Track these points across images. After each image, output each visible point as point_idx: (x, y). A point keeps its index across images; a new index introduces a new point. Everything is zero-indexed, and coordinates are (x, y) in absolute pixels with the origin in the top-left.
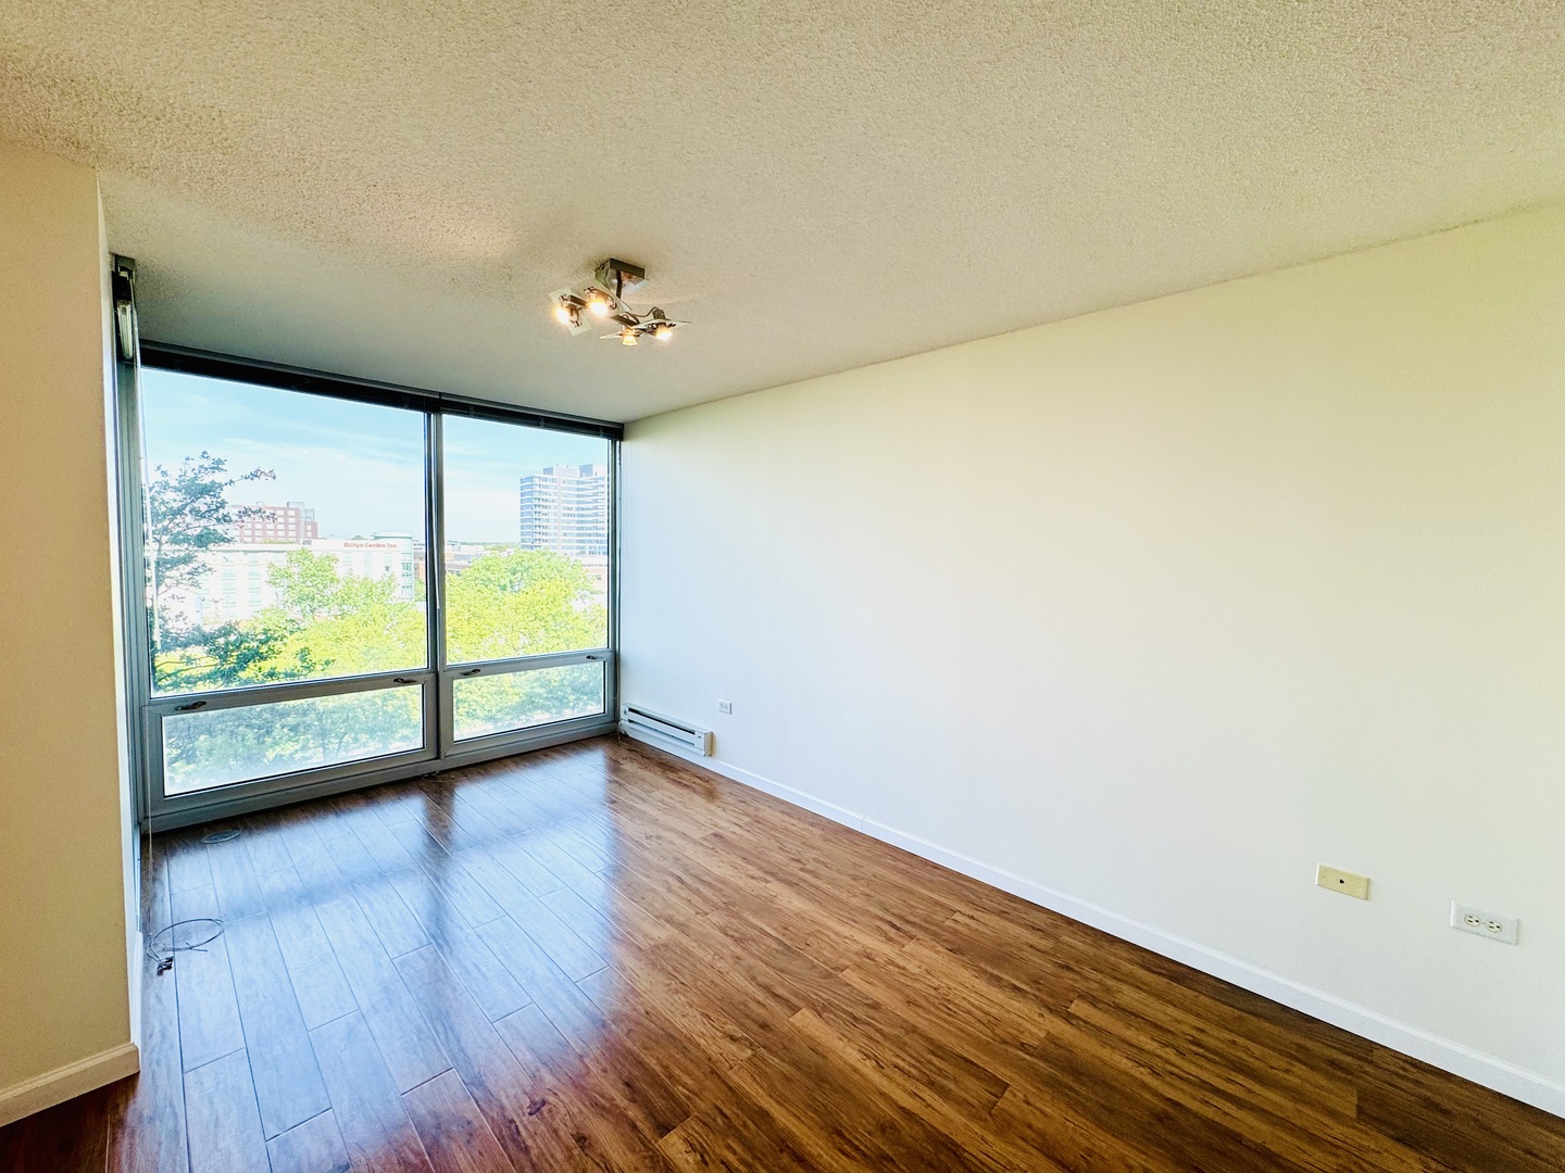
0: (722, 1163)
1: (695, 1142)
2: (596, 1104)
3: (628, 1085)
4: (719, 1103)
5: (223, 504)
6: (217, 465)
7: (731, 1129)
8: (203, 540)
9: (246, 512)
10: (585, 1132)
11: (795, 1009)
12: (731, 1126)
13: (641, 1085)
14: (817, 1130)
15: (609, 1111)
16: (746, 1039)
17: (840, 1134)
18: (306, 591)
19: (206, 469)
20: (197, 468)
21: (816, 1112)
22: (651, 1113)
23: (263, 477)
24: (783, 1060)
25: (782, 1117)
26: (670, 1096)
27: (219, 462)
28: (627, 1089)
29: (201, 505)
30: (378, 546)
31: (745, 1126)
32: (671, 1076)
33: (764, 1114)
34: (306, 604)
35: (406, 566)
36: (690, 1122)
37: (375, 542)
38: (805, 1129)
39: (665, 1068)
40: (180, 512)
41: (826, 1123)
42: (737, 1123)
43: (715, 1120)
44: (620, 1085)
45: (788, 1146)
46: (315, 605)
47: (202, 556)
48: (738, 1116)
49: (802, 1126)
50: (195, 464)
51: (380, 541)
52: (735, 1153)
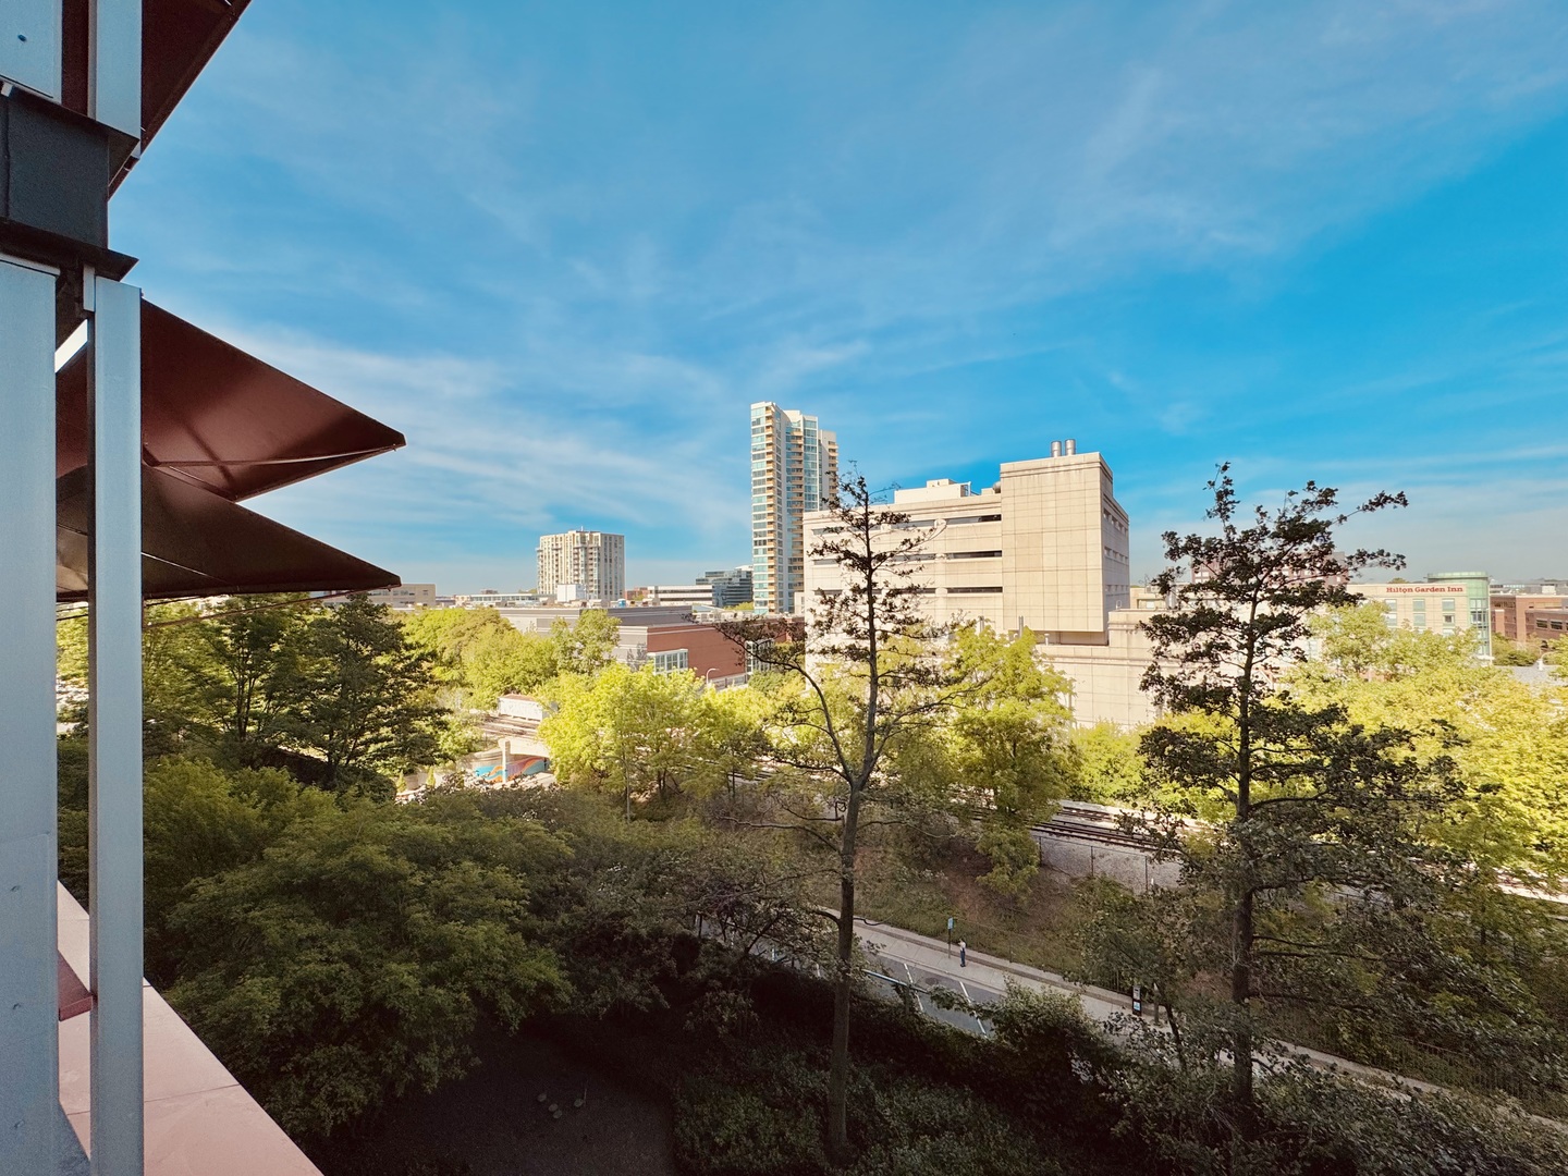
6: (1327, 497)
8: (1309, 597)
9: (1362, 555)
18: (1350, 643)
19: (1311, 504)
20: (1299, 504)
27: (1330, 492)
29: (1302, 549)
30: (1433, 590)
34: (1350, 661)
35: (1478, 615)
37: (1430, 585)
40: (1277, 562)
46: (1361, 661)
47: (1304, 618)
50: (1298, 500)
51: (1436, 585)
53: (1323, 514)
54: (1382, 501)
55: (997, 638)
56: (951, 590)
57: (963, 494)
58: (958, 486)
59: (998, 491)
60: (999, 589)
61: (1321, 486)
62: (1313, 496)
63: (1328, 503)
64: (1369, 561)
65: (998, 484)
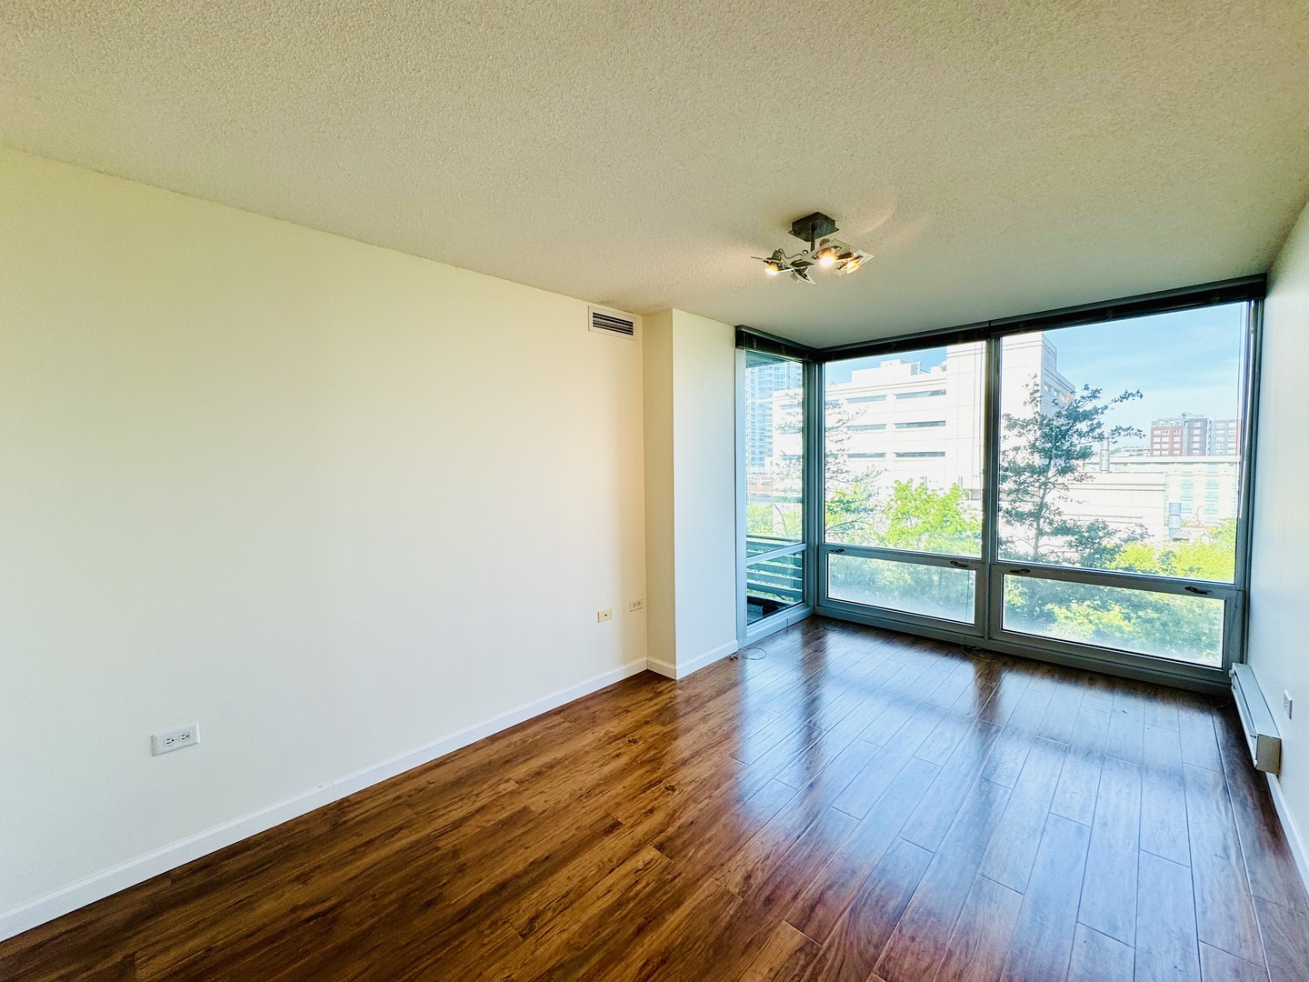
0: (637, 882)
1: (651, 864)
2: (675, 811)
3: (692, 823)
4: (683, 875)
5: (1099, 425)
7: (661, 884)
10: (655, 812)
11: (800, 926)
12: (665, 883)
13: (693, 829)
14: (665, 944)
15: (670, 819)
16: (750, 888)
17: (663, 962)
21: (683, 944)
22: (670, 839)
23: (1130, 398)
24: (732, 917)
25: (674, 919)
26: (685, 845)
28: (689, 822)
31: (665, 893)
32: (702, 844)
33: (678, 904)
36: (666, 861)
38: (664, 935)
39: (710, 840)
41: (673, 950)
42: (668, 887)
43: (669, 874)
44: (691, 819)
45: (650, 922)
48: (674, 887)
49: (668, 932)
52: (644, 888)
53: (1098, 403)
54: (1125, 397)
55: (929, 492)
56: (899, 455)
57: (914, 372)
58: (909, 365)
59: (944, 369)
60: (943, 454)
61: (1092, 387)
62: (1086, 393)
63: (1095, 397)
64: (1122, 433)
65: (944, 363)
